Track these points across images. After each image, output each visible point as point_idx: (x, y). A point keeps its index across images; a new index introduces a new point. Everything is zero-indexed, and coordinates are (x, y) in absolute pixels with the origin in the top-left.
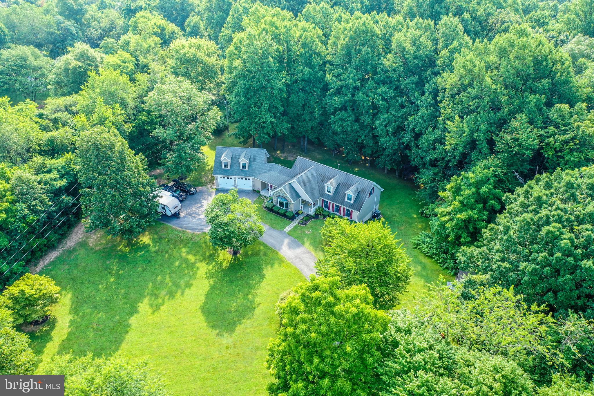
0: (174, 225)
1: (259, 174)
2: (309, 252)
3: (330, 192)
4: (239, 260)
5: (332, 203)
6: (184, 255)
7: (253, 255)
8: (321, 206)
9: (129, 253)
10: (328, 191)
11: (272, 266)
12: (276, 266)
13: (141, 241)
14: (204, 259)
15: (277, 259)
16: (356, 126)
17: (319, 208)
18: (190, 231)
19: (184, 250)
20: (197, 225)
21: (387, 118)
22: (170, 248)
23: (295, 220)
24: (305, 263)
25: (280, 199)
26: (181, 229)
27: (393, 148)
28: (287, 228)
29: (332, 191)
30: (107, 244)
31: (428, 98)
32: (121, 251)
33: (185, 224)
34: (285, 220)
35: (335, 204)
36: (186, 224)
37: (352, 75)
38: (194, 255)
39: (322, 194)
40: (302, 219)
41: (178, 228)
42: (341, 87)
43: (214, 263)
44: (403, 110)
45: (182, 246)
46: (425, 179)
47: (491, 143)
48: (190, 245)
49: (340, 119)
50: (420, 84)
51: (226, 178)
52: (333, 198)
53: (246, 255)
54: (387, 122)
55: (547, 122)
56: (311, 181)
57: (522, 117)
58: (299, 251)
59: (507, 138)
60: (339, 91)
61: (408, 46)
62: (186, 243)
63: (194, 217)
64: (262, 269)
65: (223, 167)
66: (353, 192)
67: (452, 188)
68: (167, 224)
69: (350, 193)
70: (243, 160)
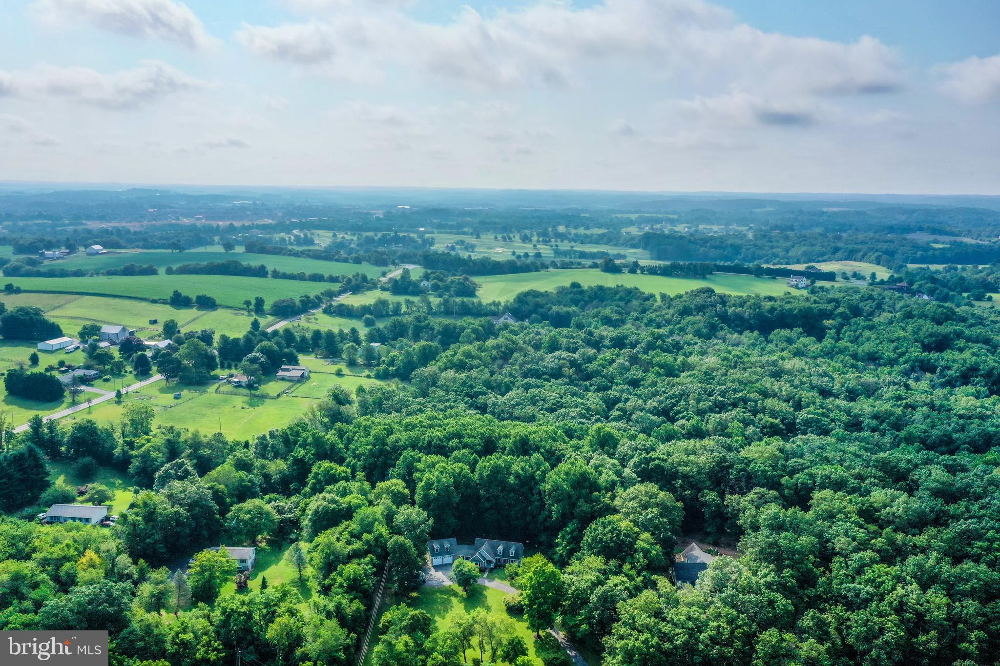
0: (427, 584)
1: (456, 552)
2: (502, 583)
3: (500, 553)
4: (470, 592)
5: (502, 558)
6: (440, 596)
7: (477, 590)
8: (497, 562)
11: (487, 591)
12: (489, 591)
15: (487, 588)
17: (495, 563)
18: (437, 586)
19: (438, 594)
22: (431, 595)
23: (487, 571)
24: (503, 587)
25: (476, 562)
26: (432, 586)
28: (486, 575)
29: (502, 552)
31: (536, 497)
34: (484, 572)
35: (504, 558)
38: (445, 595)
39: (496, 554)
40: (490, 570)
41: (430, 586)
43: (459, 596)
45: (436, 592)
47: (572, 514)
48: (440, 591)
49: (491, 514)
50: (531, 489)
51: (437, 558)
52: (503, 556)
53: (473, 590)
55: (592, 501)
56: (489, 548)
57: (582, 500)
58: (496, 583)
59: (578, 510)
60: (488, 499)
61: (520, 471)
63: (432, 580)
64: (483, 593)
65: (436, 552)
66: (514, 550)
69: (512, 550)
70: (447, 545)
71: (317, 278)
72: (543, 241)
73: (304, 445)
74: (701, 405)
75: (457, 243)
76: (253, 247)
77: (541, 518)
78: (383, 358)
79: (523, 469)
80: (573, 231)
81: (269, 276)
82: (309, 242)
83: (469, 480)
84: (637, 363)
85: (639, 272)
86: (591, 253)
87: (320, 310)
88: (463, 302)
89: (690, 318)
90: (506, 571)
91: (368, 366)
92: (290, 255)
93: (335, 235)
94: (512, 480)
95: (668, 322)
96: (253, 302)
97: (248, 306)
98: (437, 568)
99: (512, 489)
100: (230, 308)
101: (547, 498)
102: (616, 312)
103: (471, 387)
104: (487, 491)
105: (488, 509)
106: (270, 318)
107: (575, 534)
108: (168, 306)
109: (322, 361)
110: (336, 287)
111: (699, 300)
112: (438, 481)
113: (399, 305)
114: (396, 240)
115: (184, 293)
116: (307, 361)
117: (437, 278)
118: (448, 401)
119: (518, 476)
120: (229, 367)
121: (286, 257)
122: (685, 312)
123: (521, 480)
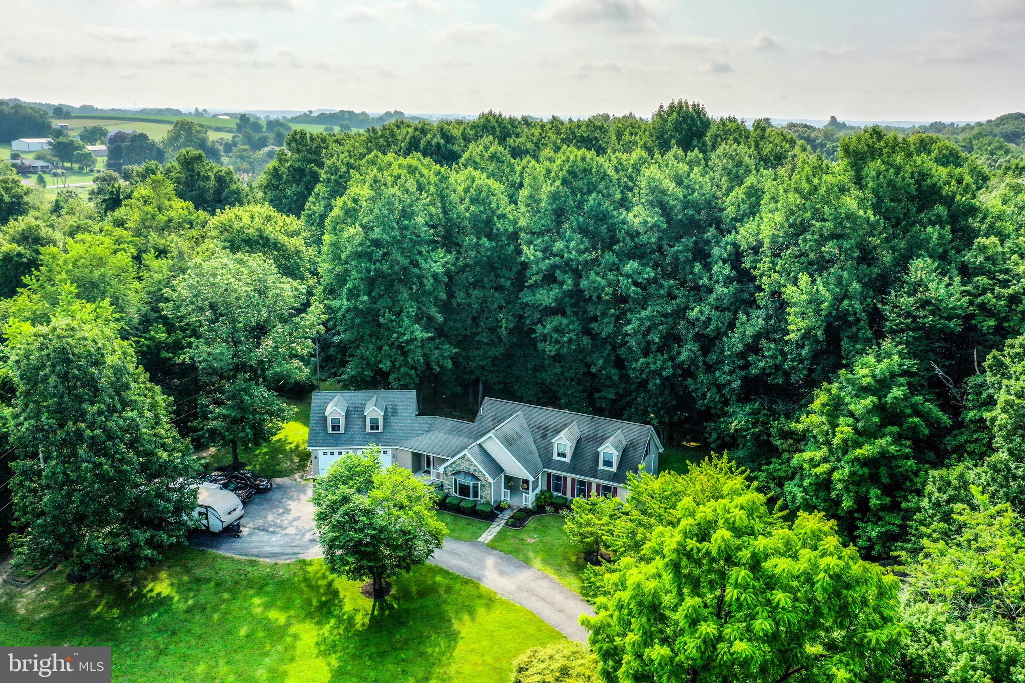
0: (228, 551)
1: (408, 439)
2: (546, 577)
3: (564, 456)
4: (391, 607)
5: (570, 476)
6: (258, 610)
7: (422, 594)
8: (545, 488)
9: (121, 620)
10: (559, 455)
11: (471, 612)
12: (481, 611)
13: (151, 591)
14: (310, 615)
15: (480, 597)
16: (586, 341)
17: (542, 492)
18: (267, 560)
19: (257, 601)
20: (281, 546)
21: (648, 318)
22: (224, 601)
23: (497, 520)
24: (542, 599)
25: (461, 480)
26: (245, 558)
27: (664, 374)
28: (484, 536)
29: (569, 454)
30: (62, 605)
31: (721, 271)
32: (99, 616)
33: (252, 548)
34: (477, 523)
35: (578, 477)
36: (257, 548)
37: (573, 244)
38: (285, 608)
39: (547, 461)
40: (511, 517)
41: (237, 557)
42: (554, 267)
43: (333, 621)
44: (674, 302)
45: (251, 592)
46: (740, 422)
47: (876, 317)
48: (269, 588)
49: (556, 330)
50: (701, 250)
51: (336, 452)
52: (573, 468)
53: (405, 594)
54: (648, 323)
56: (520, 437)
58: (524, 576)
61: (669, 185)
62: (260, 586)
63: (272, 532)
64: (450, 621)
65: (330, 431)
66: (616, 447)
67: (824, 405)
68: (211, 550)
69: (609, 450)
70: (373, 410)
90: (569, 525)
94: (637, 214)
101: (766, 265)
107: (896, 392)
119: (660, 203)
123: (666, 211)
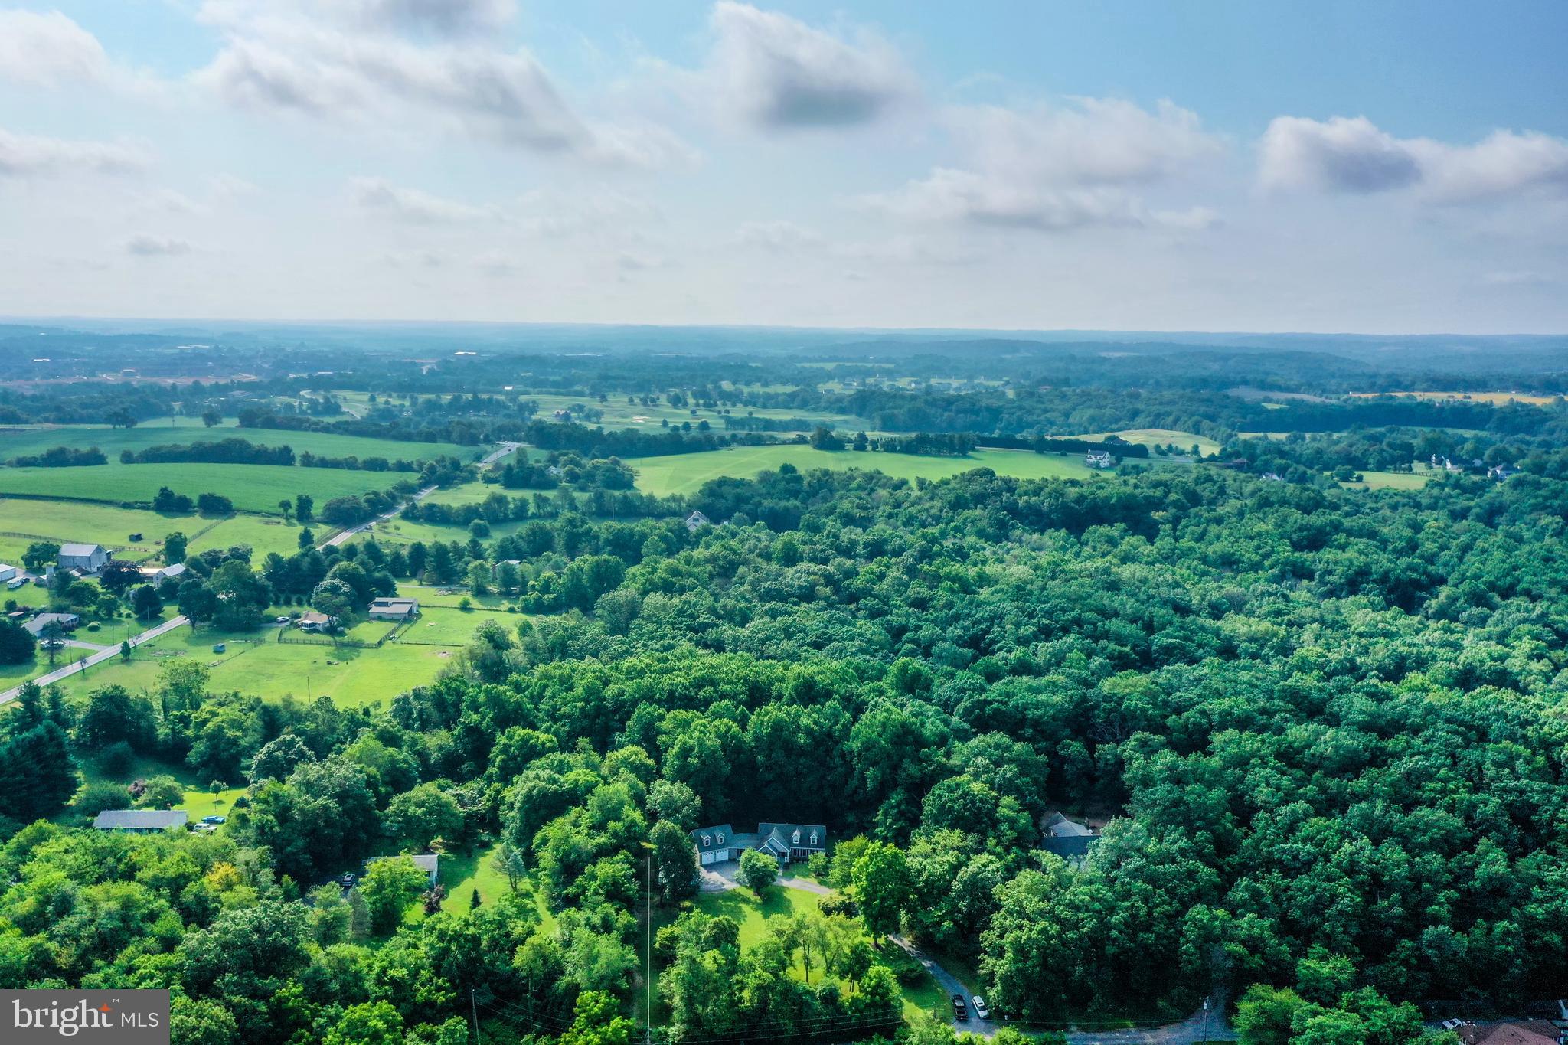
1: (731, 844)
3: (797, 841)
5: (799, 849)
10: (795, 840)
11: (789, 894)
12: (791, 893)
15: (789, 890)
28: (779, 873)
29: (799, 839)
31: (838, 761)
35: (803, 848)
39: (791, 843)
47: (895, 781)
50: (829, 752)
52: (801, 845)
55: (921, 761)
56: (781, 835)
57: (907, 761)
58: (799, 882)
59: (903, 774)
60: (769, 768)
61: (812, 726)
64: (785, 896)
65: (705, 846)
69: (814, 836)
70: (720, 835)
71: (376, 465)
72: (705, 405)
73: (475, 707)
74: (1024, 631)
75: (572, 409)
76: (249, 419)
77: (848, 790)
78: (531, 582)
79: (816, 723)
80: (746, 390)
81: (298, 463)
82: (333, 409)
83: (741, 741)
84: (916, 577)
85: (869, 448)
86: (781, 422)
87: (397, 514)
88: (625, 497)
89: (967, 513)
90: (810, 865)
91: (507, 594)
92: (315, 430)
93: (373, 399)
94: (801, 738)
95: (937, 519)
96: (294, 503)
97: (286, 510)
98: (709, 867)
99: (801, 751)
100: (256, 513)
101: (855, 761)
102: (859, 506)
103: (692, 616)
104: (769, 757)
105: (769, 783)
106: (324, 529)
107: (903, 807)
108: (152, 513)
109: (433, 590)
110: (413, 478)
111: (975, 487)
112: (701, 744)
113: (524, 503)
114: (476, 405)
115: (177, 491)
116: (409, 591)
117: (571, 462)
118: (662, 637)
119: (809, 732)
120: (288, 603)
121: (311, 434)
122: (958, 504)
123: (814, 738)
